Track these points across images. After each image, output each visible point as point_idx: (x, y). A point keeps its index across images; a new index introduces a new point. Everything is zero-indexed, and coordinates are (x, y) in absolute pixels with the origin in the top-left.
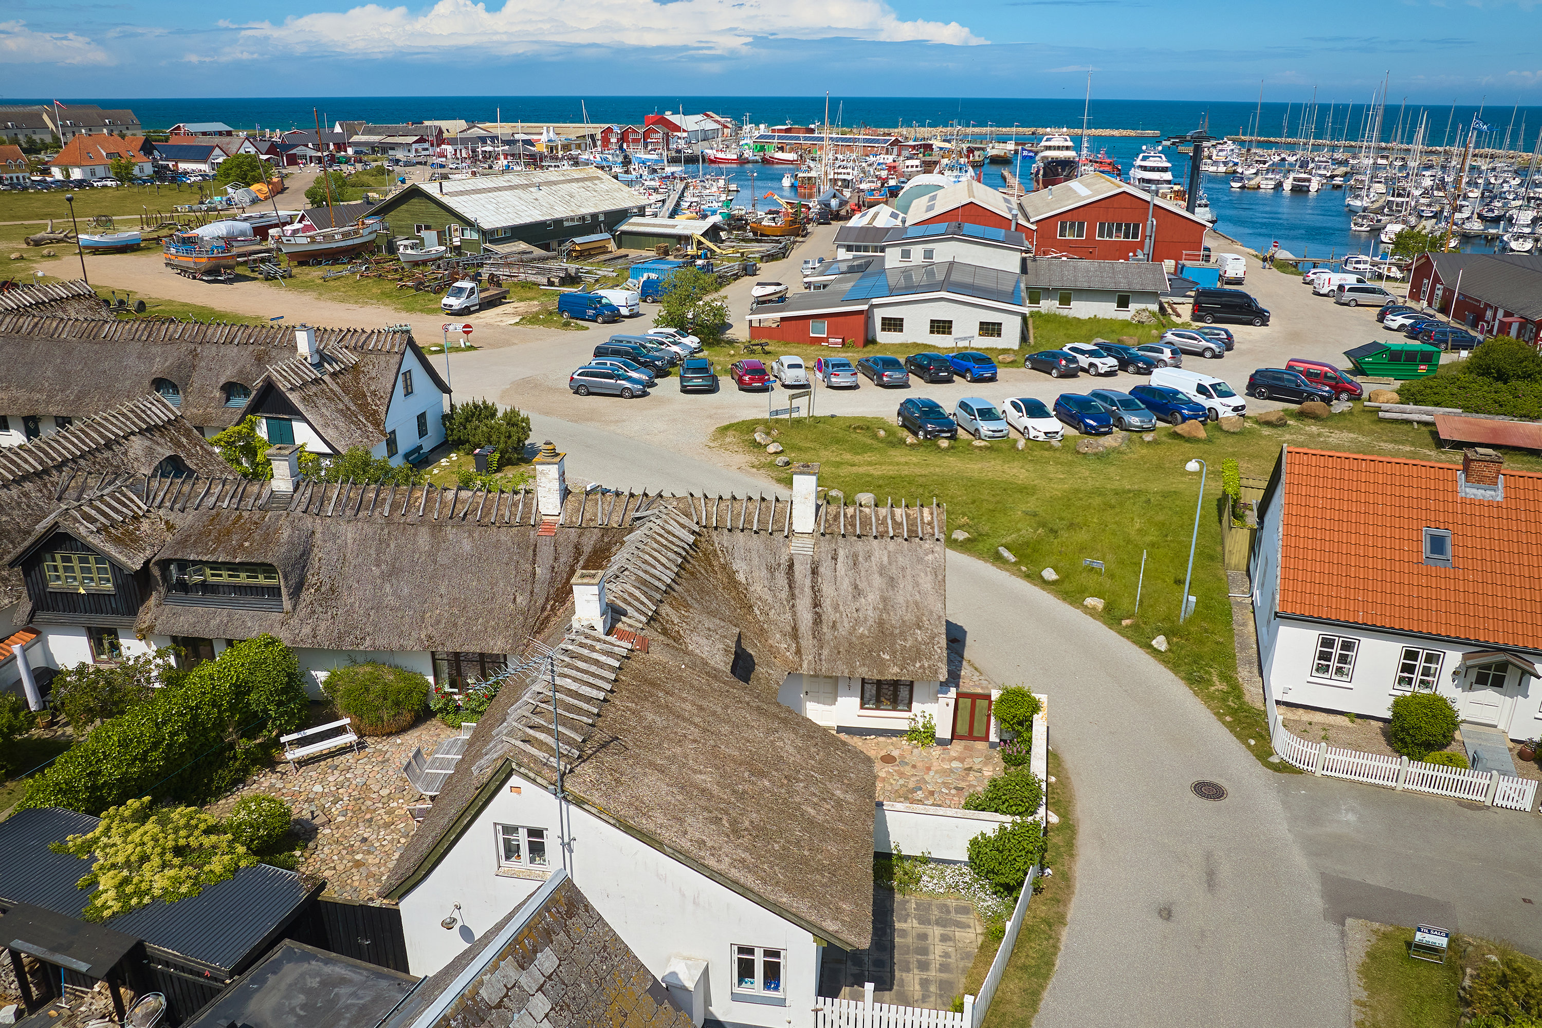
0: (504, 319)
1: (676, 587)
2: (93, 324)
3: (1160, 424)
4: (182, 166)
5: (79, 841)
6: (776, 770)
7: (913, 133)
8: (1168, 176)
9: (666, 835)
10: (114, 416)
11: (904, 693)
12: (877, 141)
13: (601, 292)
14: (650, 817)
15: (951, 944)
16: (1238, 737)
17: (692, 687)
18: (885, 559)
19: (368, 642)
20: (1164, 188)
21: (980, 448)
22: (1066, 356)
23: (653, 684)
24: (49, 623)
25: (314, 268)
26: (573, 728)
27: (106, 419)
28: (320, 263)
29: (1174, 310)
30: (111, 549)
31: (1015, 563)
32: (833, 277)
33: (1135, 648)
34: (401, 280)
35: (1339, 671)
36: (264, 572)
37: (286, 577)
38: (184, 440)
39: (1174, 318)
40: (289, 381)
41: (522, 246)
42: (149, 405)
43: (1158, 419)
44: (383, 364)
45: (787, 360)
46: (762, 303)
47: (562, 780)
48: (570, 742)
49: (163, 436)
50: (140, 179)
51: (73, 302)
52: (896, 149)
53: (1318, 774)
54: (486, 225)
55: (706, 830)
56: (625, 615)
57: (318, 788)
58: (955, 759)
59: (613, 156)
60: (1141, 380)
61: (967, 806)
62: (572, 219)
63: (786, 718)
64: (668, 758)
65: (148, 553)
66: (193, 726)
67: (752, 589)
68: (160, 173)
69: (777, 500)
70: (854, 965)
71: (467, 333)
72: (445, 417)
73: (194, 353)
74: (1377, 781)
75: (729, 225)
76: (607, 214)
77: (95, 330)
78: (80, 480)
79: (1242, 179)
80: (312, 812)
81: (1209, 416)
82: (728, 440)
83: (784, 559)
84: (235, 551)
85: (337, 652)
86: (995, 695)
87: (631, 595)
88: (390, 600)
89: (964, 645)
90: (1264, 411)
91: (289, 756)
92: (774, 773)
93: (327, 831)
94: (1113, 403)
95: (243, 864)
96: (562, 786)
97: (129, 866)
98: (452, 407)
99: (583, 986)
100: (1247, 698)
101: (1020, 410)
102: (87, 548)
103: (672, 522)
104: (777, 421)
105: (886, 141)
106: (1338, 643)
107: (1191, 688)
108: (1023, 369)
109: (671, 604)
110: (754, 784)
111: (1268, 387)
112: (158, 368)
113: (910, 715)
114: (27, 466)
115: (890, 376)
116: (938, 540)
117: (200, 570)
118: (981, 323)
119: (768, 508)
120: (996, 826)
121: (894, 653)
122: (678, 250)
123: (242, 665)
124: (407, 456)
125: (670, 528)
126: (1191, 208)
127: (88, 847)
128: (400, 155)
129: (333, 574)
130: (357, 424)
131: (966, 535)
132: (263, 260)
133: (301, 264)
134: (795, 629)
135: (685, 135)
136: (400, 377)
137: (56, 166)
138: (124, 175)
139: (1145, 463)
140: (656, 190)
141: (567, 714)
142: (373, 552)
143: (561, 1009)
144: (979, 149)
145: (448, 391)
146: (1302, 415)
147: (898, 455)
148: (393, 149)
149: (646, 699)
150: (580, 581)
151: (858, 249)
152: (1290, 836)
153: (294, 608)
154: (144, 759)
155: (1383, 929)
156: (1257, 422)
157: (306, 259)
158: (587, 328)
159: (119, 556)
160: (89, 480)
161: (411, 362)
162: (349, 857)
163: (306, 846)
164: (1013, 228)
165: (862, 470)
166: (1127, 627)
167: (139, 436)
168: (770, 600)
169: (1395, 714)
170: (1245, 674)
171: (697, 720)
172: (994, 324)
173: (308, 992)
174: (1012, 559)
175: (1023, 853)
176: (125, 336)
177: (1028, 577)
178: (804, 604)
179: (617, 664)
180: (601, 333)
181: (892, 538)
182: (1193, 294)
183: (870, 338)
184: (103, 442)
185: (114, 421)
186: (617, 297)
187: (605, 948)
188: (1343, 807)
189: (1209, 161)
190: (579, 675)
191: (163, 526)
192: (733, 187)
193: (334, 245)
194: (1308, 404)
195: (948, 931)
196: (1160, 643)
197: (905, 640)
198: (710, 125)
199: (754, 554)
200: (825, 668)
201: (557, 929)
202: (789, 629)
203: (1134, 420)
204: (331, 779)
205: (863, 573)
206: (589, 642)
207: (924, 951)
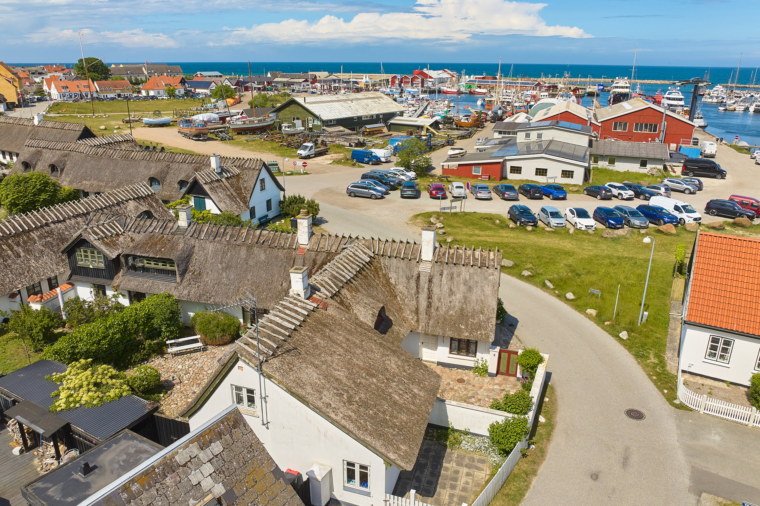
0: (325, 161)
1: (354, 282)
2: (128, 152)
3: (651, 225)
4: (198, 91)
5: (58, 376)
6: (382, 375)
7: (547, 81)
8: (682, 103)
9: (310, 398)
10: (123, 191)
11: (472, 347)
12: (528, 84)
13: (373, 150)
14: (304, 388)
15: (471, 478)
16: (658, 388)
17: (346, 328)
18: (468, 277)
19: (212, 300)
20: (679, 109)
21: (549, 232)
22: (605, 189)
23: (324, 325)
24: (77, 281)
25: (244, 136)
26: (274, 341)
27: (119, 192)
28: (247, 134)
29: (672, 169)
30: (103, 248)
31: (553, 289)
32: (490, 146)
33: (610, 337)
34: (281, 142)
35: (722, 357)
36: (170, 263)
37: (178, 266)
38: (154, 204)
39: (672, 173)
40: (205, 180)
41: (341, 128)
42: (140, 187)
43: (650, 222)
44: (251, 175)
45: (455, 184)
46: (452, 158)
47: (261, 365)
48: (270, 347)
49: (144, 201)
50: (178, 96)
51: (124, 143)
52: (538, 88)
53: (702, 412)
54: (324, 118)
55: (333, 399)
56: (319, 290)
57: (180, 367)
58: (497, 384)
59: (395, 89)
60: (645, 203)
61: (492, 407)
62: (367, 117)
63: (395, 350)
64: (322, 362)
65: (120, 251)
66: (124, 331)
67: (397, 287)
68: (187, 93)
69: (415, 243)
70: (416, 482)
71: (304, 166)
72: (280, 202)
73: (168, 167)
74: (737, 420)
75: (444, 121)
76: (384, 115)
77: (128, 155)
78: (98, 217)
79: (725, 105)
80: (173, 377)
81: (679, 222)
82: (418, 221)
83: (415, 274)
84: (157, 252)
85: (198, 304)
86: (520, 352)
87: (326, 282)
88: (225, 281)
89: (516, 328)
90: (711, 222)
91: (169, 350)
92: (380, 376)
93: (179, 387)
94: (626, 213)
95: (124, 394)
96: (261, 368)
97: (75, 389)
98: (284, 197)
99: (235, 463)
100: (668, 368)
101: (573, 214)
102: (93, 247)
103: (359, 251)
104: (444, 213)
105: (533, 84)
106: (721, 341)
107: (637, 360)
108: (582, 195)
109: (348, 290)
110: (367, 379)
111: (717, 209)
112: (152, 173)
113: (475, 359)
114: (80, 211)
115: (508, 195)
116: (496, 269)
117: (142, 260)
118: (563, 171)
119: (410, 247)
120: (503, 418)
121: (467, 325)
122: (417, 133)
123: (152, 305)
124: (260, 219)
125: (357, 253)
126: (691, 119)
127: (61, 380)
128: (296, 87)
129: (201, 267)
130: (236, 202)
131: (529, 273)
132: (221, 132)
133: (238, 134)
134: (417, 309)
135: (433, 80)
136: (259, 182)
137: (143, 89)
138: (171, 94)
139: (638, 244)
140: (413, 105)
141: (272, 334)
142: (220, 257)
143: (220, 473)
144: (582, 89)
145: (283, 190)
146: (734, 225)
147: (504, 233)
148: (293, 85)
149: (319, 332)
150: (294, 271)
151: (505, 133)
152: (677, 444)
153: (181, 281)
154: (99, 343)
155: (724, 502)
156: (708, 227)
157: (241, 131)
158: (364, 167)
159: (107, 251)
160: (101, 217)
161: (264, 174)
162: (185, 400)
163: (167, 393)
164: (588, 124)
165: (482, 239)
166: (607, 325)
167: (133, 201)
168: (406, 294)
169: (753, 384)
170: (669, 355)
171: (343, 345)
172: (569, 171)
173: (129, 454)
174: (551, 286)
175: (515, 434)
176: (140, 158)
177: (558, 296)
178: (423, 297)
179: (306, 313)
180: (368, 169)
181: (472, 266)
182: (683, 161)
183: (504, 176)
184: (116, 202)
185: (122, 193)
186: (380, 153)
187: (251, 446)
188: (713, 432)
189: (708, 96)
190: (284, 316)
191: (129, 240)
192: (452, 105)
193: (254, 126)
194: (738, 219)
195: (471, 471)
196: (624, 335)
197: (474, 319)
198: (445, 75)
199: (401, 270)
200: (430, 330)
201: (225, 433)
202: (414, 309)
203: (636, 222)
204: (187, 363)
205: (455, 283)
206: (295, 301)
207: (456, 480)
